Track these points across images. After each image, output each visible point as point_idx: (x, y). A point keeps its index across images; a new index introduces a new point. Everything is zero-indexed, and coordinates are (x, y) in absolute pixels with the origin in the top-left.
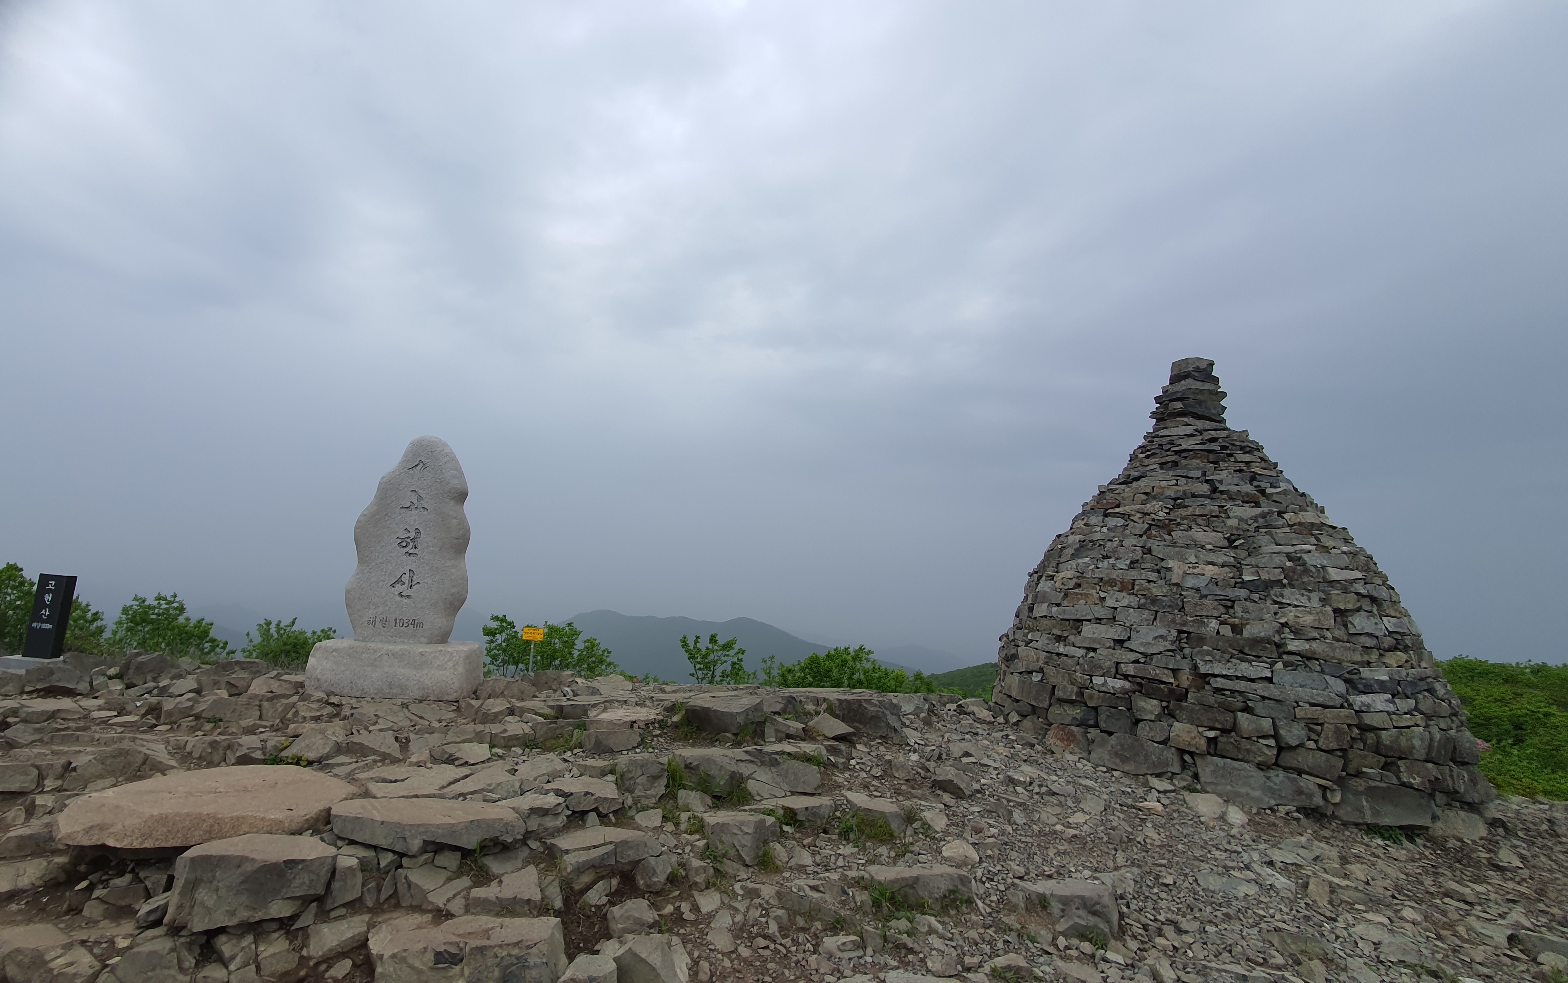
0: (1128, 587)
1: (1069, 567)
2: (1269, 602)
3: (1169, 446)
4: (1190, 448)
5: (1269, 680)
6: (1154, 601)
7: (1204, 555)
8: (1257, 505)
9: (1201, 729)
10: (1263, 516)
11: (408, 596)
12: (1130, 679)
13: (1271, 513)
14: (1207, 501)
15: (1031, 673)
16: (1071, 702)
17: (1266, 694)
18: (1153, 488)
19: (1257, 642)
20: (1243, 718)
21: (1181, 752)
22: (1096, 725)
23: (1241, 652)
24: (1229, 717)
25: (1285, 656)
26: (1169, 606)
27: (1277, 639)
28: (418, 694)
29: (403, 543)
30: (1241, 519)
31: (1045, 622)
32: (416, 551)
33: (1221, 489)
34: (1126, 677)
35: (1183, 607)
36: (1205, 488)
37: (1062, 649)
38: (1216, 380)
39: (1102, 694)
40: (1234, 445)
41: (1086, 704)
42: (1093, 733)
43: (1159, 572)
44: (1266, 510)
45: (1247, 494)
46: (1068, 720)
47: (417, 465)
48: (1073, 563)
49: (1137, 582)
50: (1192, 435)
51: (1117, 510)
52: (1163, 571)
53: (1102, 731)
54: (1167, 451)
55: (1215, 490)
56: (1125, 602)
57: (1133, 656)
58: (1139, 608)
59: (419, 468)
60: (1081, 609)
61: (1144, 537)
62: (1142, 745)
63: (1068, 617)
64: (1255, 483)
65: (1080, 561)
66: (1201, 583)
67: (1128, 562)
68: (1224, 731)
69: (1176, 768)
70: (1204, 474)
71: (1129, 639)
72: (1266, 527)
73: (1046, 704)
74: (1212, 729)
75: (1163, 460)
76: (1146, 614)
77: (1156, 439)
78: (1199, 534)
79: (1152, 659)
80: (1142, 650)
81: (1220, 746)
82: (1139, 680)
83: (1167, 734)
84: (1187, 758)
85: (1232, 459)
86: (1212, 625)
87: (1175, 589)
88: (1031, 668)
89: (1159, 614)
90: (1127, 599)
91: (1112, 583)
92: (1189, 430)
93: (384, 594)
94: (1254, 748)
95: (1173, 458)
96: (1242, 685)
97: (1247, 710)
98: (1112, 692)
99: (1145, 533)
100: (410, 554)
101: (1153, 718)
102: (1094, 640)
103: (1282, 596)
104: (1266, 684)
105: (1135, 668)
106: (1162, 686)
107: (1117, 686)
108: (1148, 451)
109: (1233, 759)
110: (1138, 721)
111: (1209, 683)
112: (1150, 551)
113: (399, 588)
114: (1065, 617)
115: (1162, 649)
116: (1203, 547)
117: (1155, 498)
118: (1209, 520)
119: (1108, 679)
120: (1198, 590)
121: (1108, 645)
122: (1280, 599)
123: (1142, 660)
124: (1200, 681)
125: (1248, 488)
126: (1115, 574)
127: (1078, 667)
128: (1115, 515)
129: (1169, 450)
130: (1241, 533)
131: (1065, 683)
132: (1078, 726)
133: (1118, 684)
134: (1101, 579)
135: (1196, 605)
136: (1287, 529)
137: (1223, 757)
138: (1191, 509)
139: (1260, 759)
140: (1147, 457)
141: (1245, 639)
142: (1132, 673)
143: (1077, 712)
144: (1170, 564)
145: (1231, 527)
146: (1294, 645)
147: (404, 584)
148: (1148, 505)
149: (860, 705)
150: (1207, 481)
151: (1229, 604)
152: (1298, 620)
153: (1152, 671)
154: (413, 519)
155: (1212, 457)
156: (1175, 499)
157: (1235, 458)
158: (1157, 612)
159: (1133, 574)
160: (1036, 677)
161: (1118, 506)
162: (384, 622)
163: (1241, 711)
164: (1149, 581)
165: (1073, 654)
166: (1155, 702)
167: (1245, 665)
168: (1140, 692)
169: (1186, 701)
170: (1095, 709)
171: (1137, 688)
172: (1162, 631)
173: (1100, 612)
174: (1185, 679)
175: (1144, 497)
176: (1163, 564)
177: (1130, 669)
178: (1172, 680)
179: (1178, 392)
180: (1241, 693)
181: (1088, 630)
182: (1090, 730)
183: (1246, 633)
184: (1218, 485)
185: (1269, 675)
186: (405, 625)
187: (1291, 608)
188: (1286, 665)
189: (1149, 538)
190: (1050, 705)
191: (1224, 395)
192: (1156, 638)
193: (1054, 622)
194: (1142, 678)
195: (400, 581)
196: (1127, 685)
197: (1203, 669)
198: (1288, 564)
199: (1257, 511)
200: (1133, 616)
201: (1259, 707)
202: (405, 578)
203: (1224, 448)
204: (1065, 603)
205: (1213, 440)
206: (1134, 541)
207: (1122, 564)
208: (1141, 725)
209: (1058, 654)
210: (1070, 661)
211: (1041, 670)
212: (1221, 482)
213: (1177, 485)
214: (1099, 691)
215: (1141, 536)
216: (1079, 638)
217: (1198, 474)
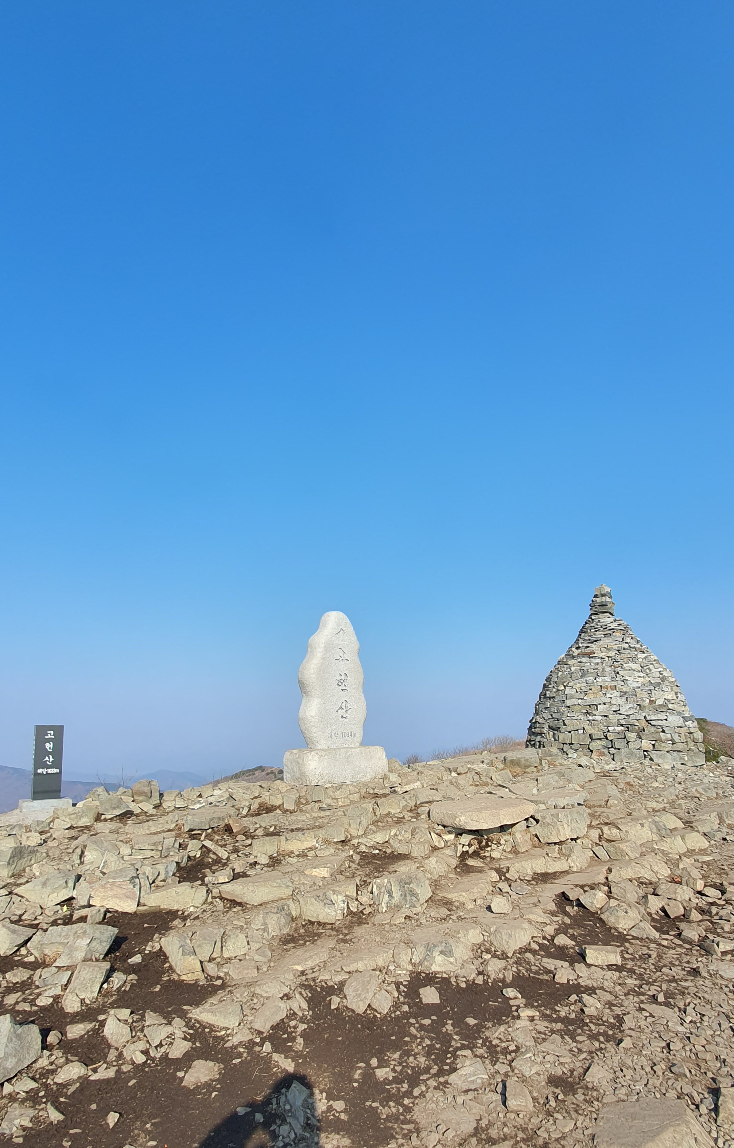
0: (613, 688)
7: (635, 674)
9: (649, 741)
15: (577, 730)
16: (600, 739)
17: (666, 725)
18: (607, 645)
20: (661, 735)
21: (644, 751)
22: (612, 747)
23: (656, 710)
24: (657, 735)
25: (668, 710)
26: (631, 695)
27: (664, 704)
29: (339, 683)
35: (635, 695)
37: (590, 718)
39: (613, 734)
41: (607, 739)
43: (623, 681)
46: (600, 747)
47: (340, 632)
49: (616, 686)
53: (615, 749)
56: (615, 695)
57: (622, 717)
58: (620, 697)
60: (594, 700)
63: (588, 704)
66: (639, 685)
67: (610, 678)
71: (619, 710)
74: (652, 741)
76: (624, 699)
79: (629, 717)
80: (626, 713)
86: (646, 701)
87: (631, 688)
89: (628, 699)
91: (606, 687)
95: (610, 632)
97: (663, 731)
98: (617, 732)
100: (343, 690)
101: (634, 740)
102: (605, 712)
105: (624, 721)
106: (635, 727)
111: (650, 723)
115: (632, 713)
116: (634, 670)
119: (616, 728)
121: (611, 714)
123: (626, 718)
124: (647, 724)
126: (607, 684)
127: (600, 725)
131: (595, 732)
132: (604, 749)
133: (619, 729)
135: (639, 694)
142: (624, 724)
143: (604, 742)
144: (627, 678)
146: (670, 706)
151: (649, 692)
153: (631, 722)
154: (342, 667)
155: (622, 632)
156: (618, 651)
159: (613, 683)
163: (660, 732)
164: (621, 686)
165: (597, 719)
166: (634, 734)
167: (659, 715)
169: (644, 731)
170: (611, 741)
171: (627, 729)
172: (631, 705)
173: (604, 700)
174: (644, 724)
175: (605, 649)
176: (623, 678)
178: (638, 724)
180: (659, 726)
181: (600, 708)
183: (656, 703)
190: (590, 743)
192: (629, 708)
194: (628, 725)
195: (341, 708)
196: (622, 728)
197: (648, 719)
200: (620, 701)
204: (585, 698)
208: (630, 743)
209: (588, 720)
210: (596, 723)
211: (583, 728)
216: (597, 712)
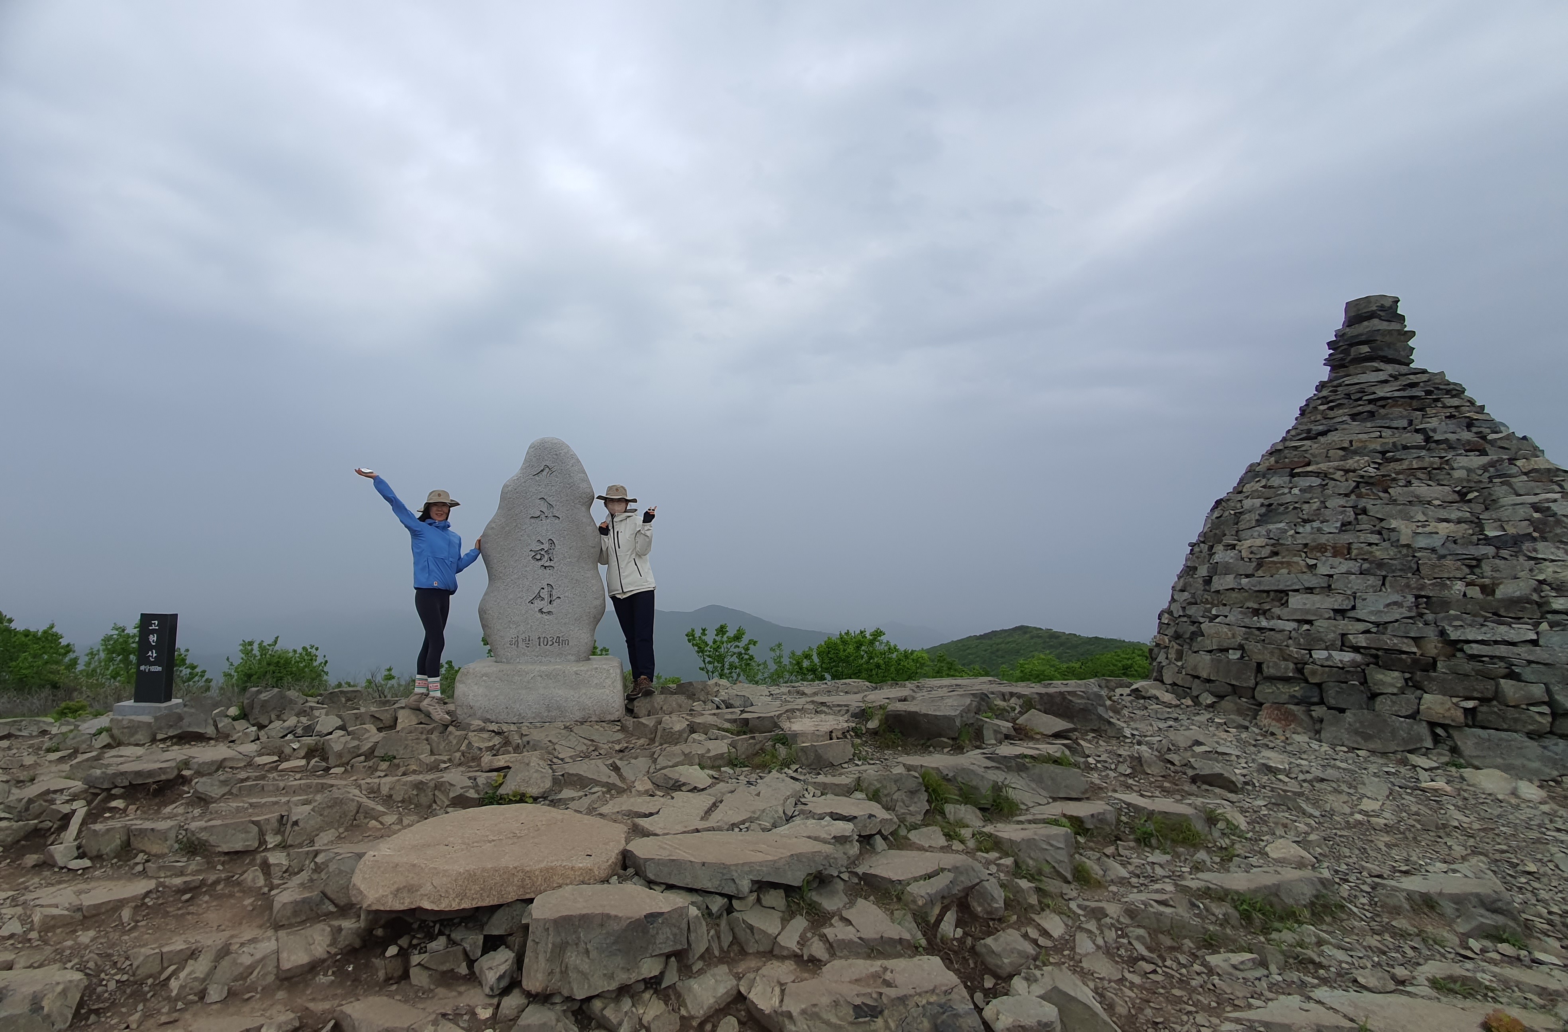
0: (1344, 552)
1: (1256, 534)
2: (1521, 559)
3: (1360, 395)
4: (1388, 395)
5: (1535, 643)
6: (1381, 564)
7: (1431, 512)
8: (1483, 453)
9: (1455, 700)
10: (1492, 464)
11: (549, 613)
12: (1362, 650)
13: (1501, 460)
14: (1423, 453)
15: (1227, 650)
16: (1286, 680)
17: (1531, 658)
18: (1351, 442)
19: (1513, 602)
20: (1506, 685)
21: (1432, 725)
22: (1322, 702)
23: (1494, 614)
24: (1490, 685)
25: (1549, 616)
26: (1400, 570)
27: (1535, 597)
28: (578, 716)
29: (537, 556)
30: (1469, 470)
31: (1234, 595)
32: (552, 564)
33: (1436, 438)
34: (1356, 649)
35: (1418, 569)
36: (1419, 438)
37: (1264, 623)
38: (1402, 318)
39: (1327, 669)
40: (1438, 389)
41: (1306, 681)
42: (1318, 711)
43: (1380, 533)
44: (1495, 458)
45: (1469, 442)
46: (1284, 698)
47: (542, 471)
48: (1262, 530)
49: (1354, 546)
50: (1386, 382)
51: (1309, 469)
52: (1384, 532)
53: (1329, 708)
54: (1356, 400)
55: (1428, 439)
56: (1343, 568)
57: (1362, 626)
58: (1361, 574)
59: (545, 473)
60: (1283, 579)
61: (1353, 497)
62: (1385, 721)
63: (1266, 588)
64: (1474, 429)
65: (1271, 527)
66: (1436, 542)
67: (1338, 525)
68: (1483, 700)
69: (1429, 743)
70: (1411, 423)
71: (1354, 608)
72: (1499, 476)
73: (1252, 683)
74: (1467, 699)
75: (1355, 410)
76: (1371, 580)
77: (1339, 389)
78: (1421, 489)
79: (1386, 628)
80: (1373, 618)
81: (1480, 717)
82: (1374, 652)
83: (1415, 707)
84: (1439, 731)
85: (1439, 404)
86: (1457, 587)
87: (1404, 551)
88: (1225, 645)
89: (1388, 579)
90: (1343, 565)
91: (1322, 549)
92: (1382, 376)
93: (523, 612)
94: (1524, 717)
95: (1369, 408)
96: (1502, 650)
97: (1511, 676)
98: (1340, 665)
99: (1352, 492)
100: (545, 567)
101: (1395, 691)
102: (1308, 612)
103: (1535, 550)
104: (1530, 647)
105: (1367, 639)
106: (1404, 656)
107: (1346, 659)
108: (1332, 401)
109: (1497, 729)
110: (1374, 696)
111: (1462, 650)
112: (1364, 511)
113: (538, 604)
114: (1262, 588)
115: (1398, 617)
116: (1429, 503)
117: (1355, 453)
118: (1431, 474)
119: (1333, 653)
120: (1433, 550)
121: (1327, 616)
122: (1533, 555)
123: (1374, 630)
124: (1449, 650)
125: (1466, 436)
126: (1323, 539)
127: (1290, 642)
128: (1307, 474)
129: (1360, 399)
130: (1473, 485)
131: (1275, 659)
132: (1297, 704)
133: (1348, 657)
134: (1306, 545)
135: (1434, 566)
136: (1525, 478)
137: (1484, 728)
138: (1406, 462)
139: (1531, 727)
140: (1331, 409)
141: (1501, 600)
142: (1364, 645)
143: (1296, 689)
144: (1394, 524)
145: (1461, 480)
146: (1558, 602)
147: (543, 599)
148: (1350, 461)
149: (1064, 698)
150: (1417, 431)
151: (1474, 563)
152: (1556, 576)
153: (1389, 641)
154: (546, 529)
155: (1415, 403)
156: (1384, 453)
157: (1443, 403)
158: (1384, 577)
159: (1347, 538)
160: (1234, 655)
161: (1308, 464)
162: (528, 641)
163: (1503, 678)
164: (1370, 544)
165: (1282, 627)
166: (1396, 674)
167: (1503, 629)
168: (1377, 664)
169: (1435, 670)
170: (1319, 685)
171: (1372, 660)
172: (1396, 597)
173: (1309, 580)
174: (1433, 647)
175: (1341, 453)
176: (1383, 524)
177: (1362, 641)
178: (1415, 650)
179: (1361, 335)
180: (1501, 658)
181: (1296, 601)
182: (1312, 708)
183: (1499, 594)
184: (1431, 434)
185: (1535, 637)
186: (550, 643)
187: (1547, 563)
188: (1552, 625)
189: (1360, 496)
190: (1257, 684)
191: (1413, 333)
192: (1388, 605)
193: (1246, 594)
194: (1378, 649)
195: (539, 596)
196: (1358, 657)
197: (1454, 635)
198: (1536, 515)
199: (1484, 460)
200: (1356, 583)
201: (1527, 673)
202: (545, 594)
203: (1429, 393)
204: (1260, 573)
205: (1413, 385)
206: (1342, 501)
207: (1332, 526)
208: (1380, 699)
209: (1259, 629)
210: (1279, 636)
211: (1241, 647)
212: (1434, 430)
213: (1381, 437)
214: (1322, 666)
215: (1346, 495)
216: (1286, 610)
217: (1404, 423)
